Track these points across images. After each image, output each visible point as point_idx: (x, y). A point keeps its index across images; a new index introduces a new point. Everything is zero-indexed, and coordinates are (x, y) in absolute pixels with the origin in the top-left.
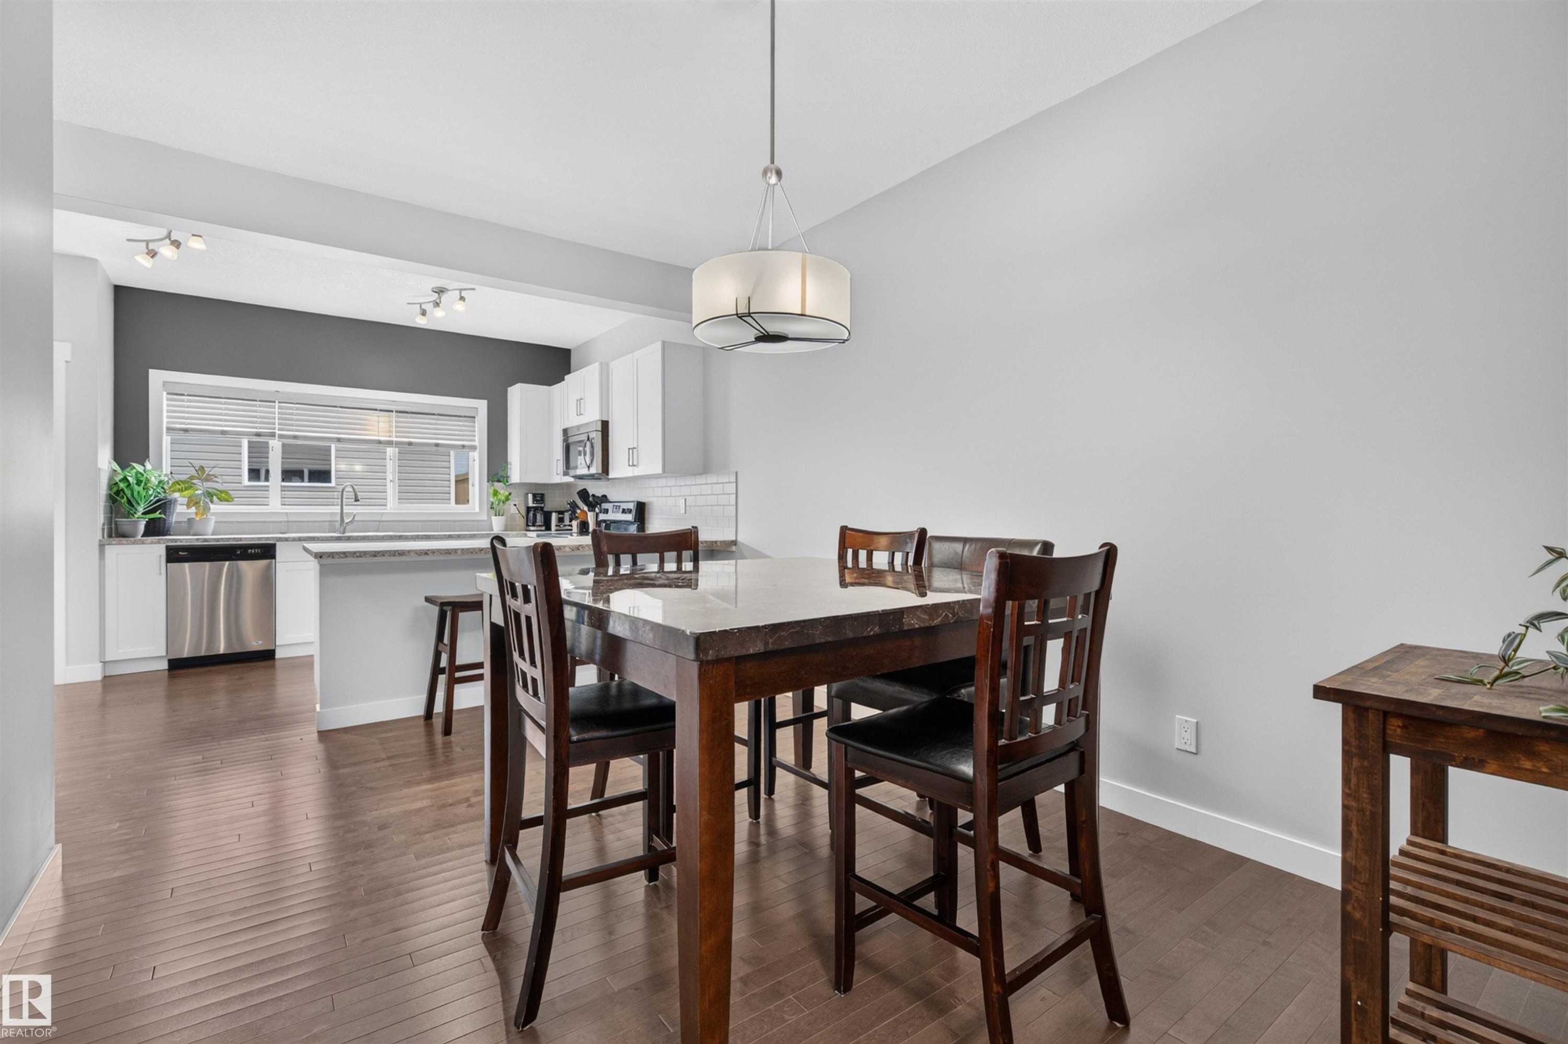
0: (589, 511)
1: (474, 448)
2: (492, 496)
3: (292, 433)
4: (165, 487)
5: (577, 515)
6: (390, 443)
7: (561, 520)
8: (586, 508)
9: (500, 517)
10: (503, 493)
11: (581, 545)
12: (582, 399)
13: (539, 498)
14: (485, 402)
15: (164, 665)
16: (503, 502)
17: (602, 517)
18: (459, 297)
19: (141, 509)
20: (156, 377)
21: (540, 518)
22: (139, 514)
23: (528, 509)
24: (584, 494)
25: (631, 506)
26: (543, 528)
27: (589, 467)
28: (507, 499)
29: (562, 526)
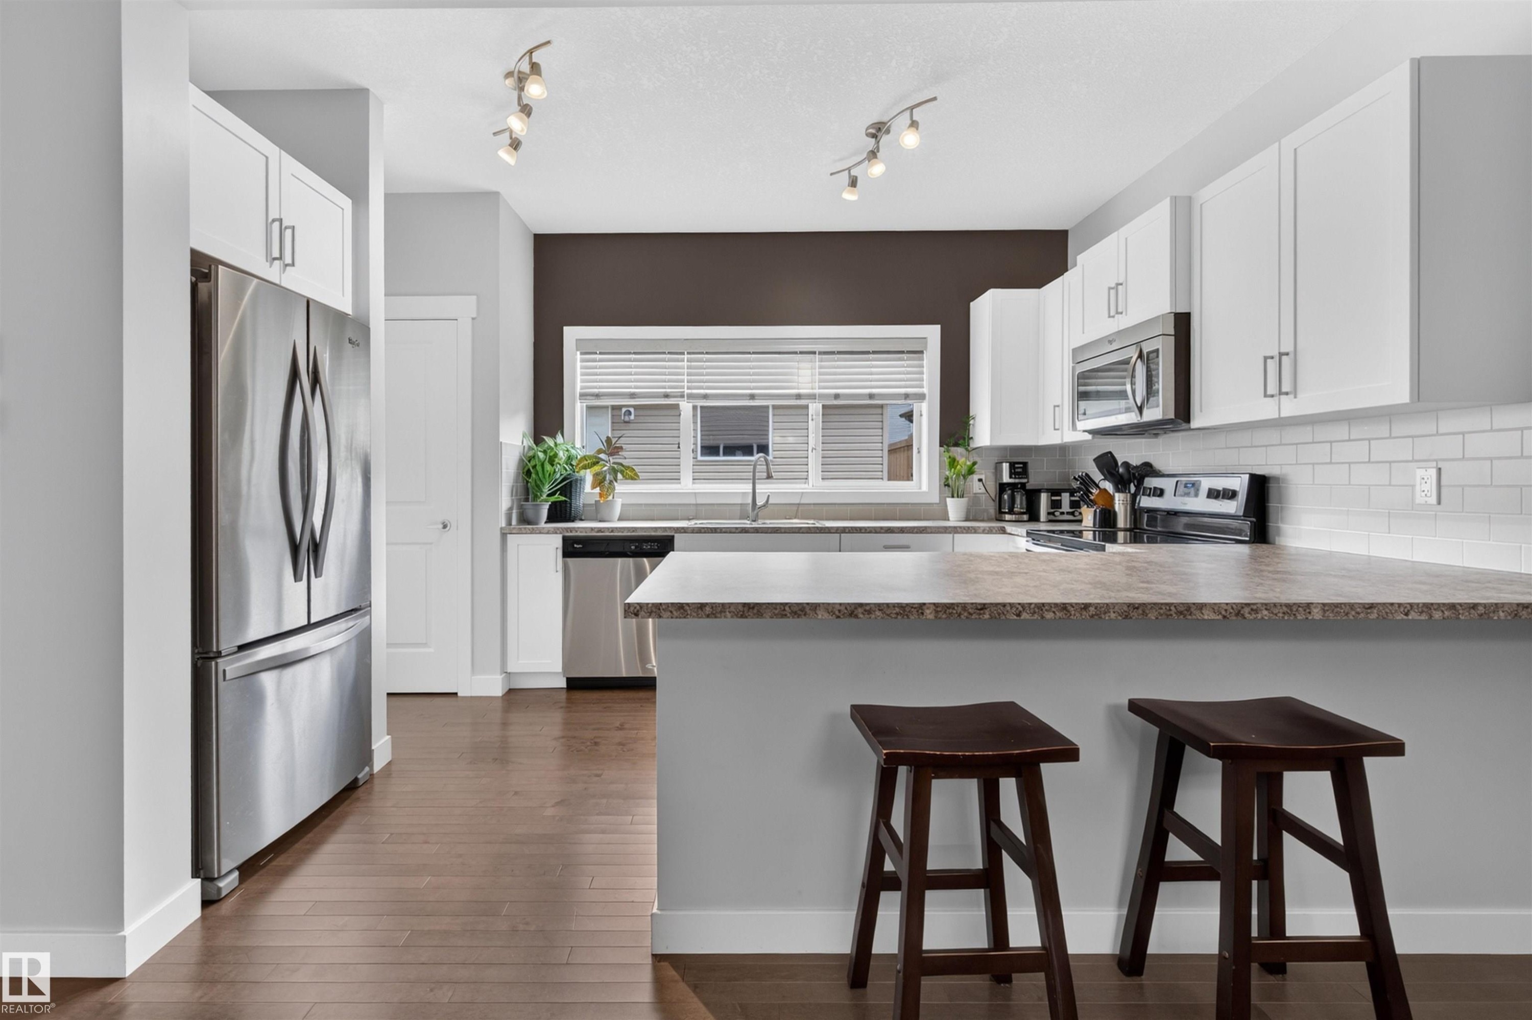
0: (1118, 490)
1: (921, 397)
2: (947, 467)
3: (702, 391)
4: (574, 463)
5: (1092, 497)
6: (812, 397)
7: (1056, 505)
8: (1108, 486)
9: (959, 499)
10: (963, 462)
11: (1248, 605)
12: (1121, 284)
13: (1020, 469)
14: (938, 327)
15: (563, 684)
16: (964, 476)
17: (1146, 502)
18: (909, 122)
19: (546, 490)
20: (571, 334)
21: (1020, 501)
22: (544, 496)
23: (1002, 487)
24: (1107, 463)
25: (1240, 484)
26: (1025, 517)
27: (1140, 409)
28: (971, 472)
29: (1057, 514)
